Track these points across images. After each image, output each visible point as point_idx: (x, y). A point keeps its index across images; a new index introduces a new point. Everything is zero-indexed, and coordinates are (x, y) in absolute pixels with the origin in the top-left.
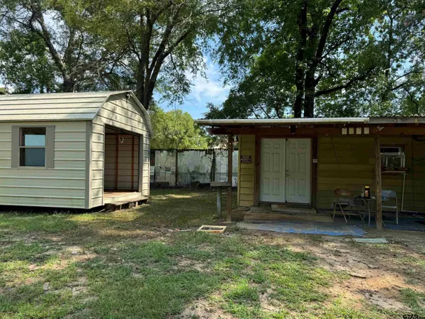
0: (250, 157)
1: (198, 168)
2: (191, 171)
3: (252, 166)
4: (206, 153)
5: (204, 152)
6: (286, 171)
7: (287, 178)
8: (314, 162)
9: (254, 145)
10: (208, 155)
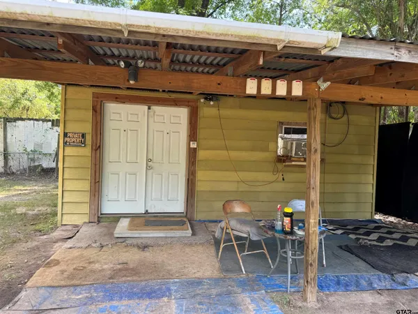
0: (83, 136)
1: (41, 146)
2: (29, 150)
3: (87, 151)
4: (53, 125)
5: (50, 123)
6: (149, 160)
7: (150, 172)
8: (192, 146)
9: (90, 113)
10: (55, 128)
